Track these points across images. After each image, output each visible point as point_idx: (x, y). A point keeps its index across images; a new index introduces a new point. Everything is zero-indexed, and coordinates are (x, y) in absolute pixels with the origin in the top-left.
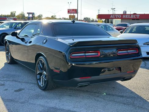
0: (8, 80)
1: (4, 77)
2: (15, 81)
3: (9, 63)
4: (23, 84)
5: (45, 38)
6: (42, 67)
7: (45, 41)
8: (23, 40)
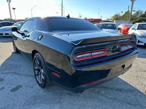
0: (10, 72)
1: (6, 69)
2: (16, 73)
3: (16, 53)
4: (22, 77)
5: (41, 34)
6: (39, 64)
7: (40, 37)
8: (23, 34)
